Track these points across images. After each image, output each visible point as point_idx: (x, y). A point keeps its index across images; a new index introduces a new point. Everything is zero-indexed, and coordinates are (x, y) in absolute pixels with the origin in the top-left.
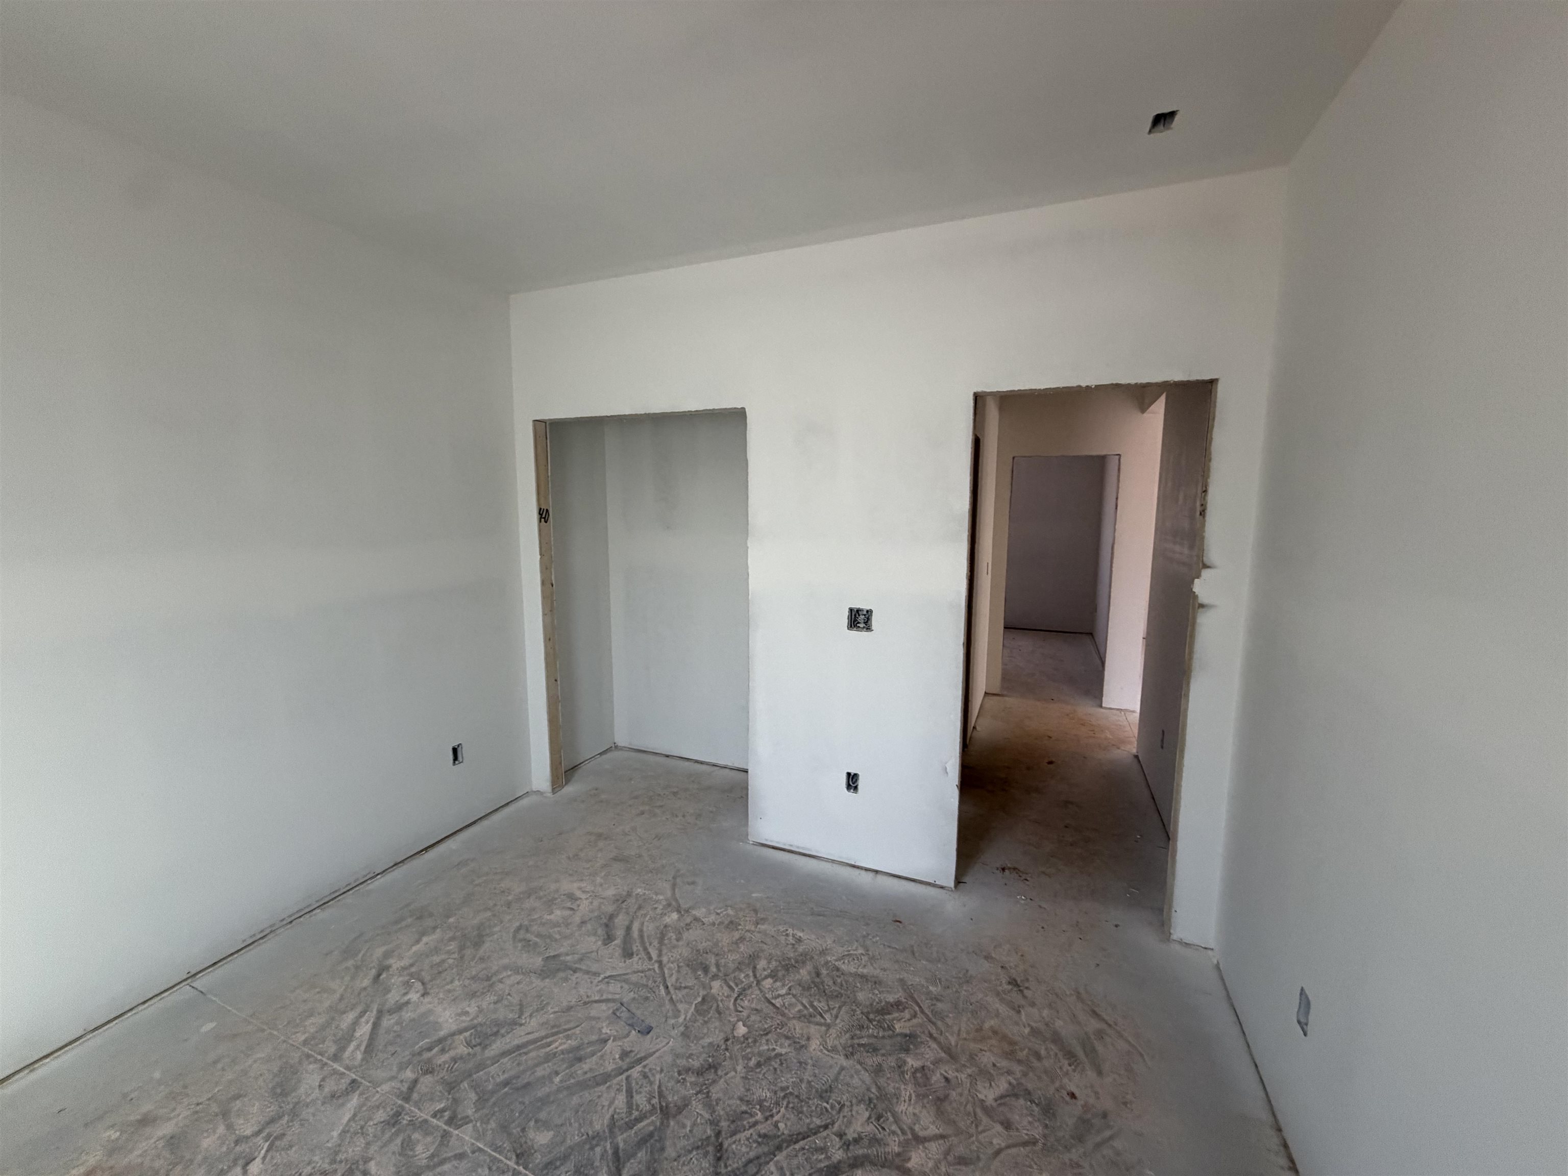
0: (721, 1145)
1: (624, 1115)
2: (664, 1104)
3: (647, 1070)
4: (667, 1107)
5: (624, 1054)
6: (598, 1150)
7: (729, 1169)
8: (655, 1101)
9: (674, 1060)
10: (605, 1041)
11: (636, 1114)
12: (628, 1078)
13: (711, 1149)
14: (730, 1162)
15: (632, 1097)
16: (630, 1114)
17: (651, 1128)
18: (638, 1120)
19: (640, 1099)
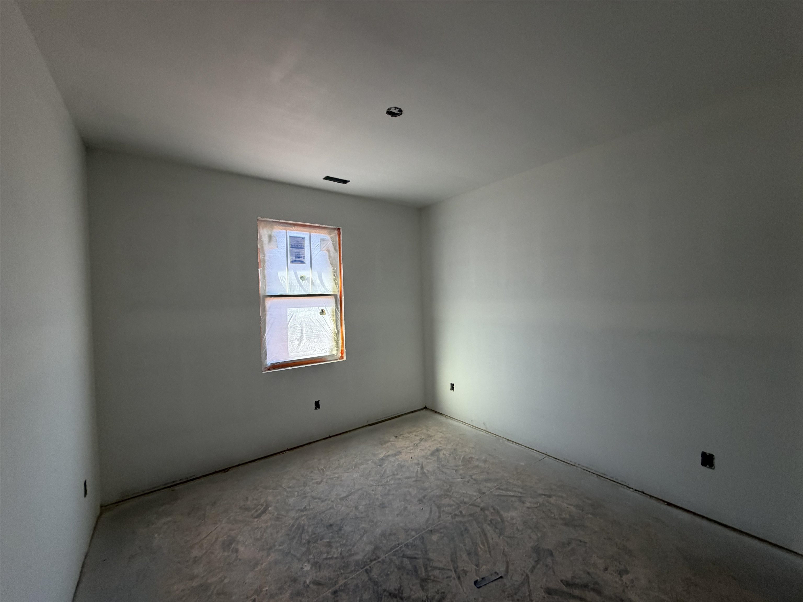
0: (396, 597)
1: (431, 564)
2: (429, 581)
3: (451, 579)
4: (427, 582)
5: (465, 572)
6: (420, 553)
7: (383, 597)
8: (432, 578)
9: (452, 592)
10: (477, 565)
11: (429, 569)
12: (451, 570)
13: (397, 592)
14: (386, 598)
15: (439, 569)
16: (430, 567)
17: (419, 573)
18: (426, 569)
19: (436, 572)
